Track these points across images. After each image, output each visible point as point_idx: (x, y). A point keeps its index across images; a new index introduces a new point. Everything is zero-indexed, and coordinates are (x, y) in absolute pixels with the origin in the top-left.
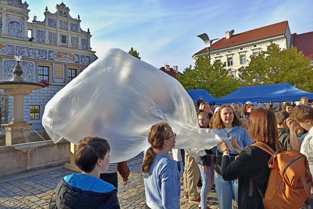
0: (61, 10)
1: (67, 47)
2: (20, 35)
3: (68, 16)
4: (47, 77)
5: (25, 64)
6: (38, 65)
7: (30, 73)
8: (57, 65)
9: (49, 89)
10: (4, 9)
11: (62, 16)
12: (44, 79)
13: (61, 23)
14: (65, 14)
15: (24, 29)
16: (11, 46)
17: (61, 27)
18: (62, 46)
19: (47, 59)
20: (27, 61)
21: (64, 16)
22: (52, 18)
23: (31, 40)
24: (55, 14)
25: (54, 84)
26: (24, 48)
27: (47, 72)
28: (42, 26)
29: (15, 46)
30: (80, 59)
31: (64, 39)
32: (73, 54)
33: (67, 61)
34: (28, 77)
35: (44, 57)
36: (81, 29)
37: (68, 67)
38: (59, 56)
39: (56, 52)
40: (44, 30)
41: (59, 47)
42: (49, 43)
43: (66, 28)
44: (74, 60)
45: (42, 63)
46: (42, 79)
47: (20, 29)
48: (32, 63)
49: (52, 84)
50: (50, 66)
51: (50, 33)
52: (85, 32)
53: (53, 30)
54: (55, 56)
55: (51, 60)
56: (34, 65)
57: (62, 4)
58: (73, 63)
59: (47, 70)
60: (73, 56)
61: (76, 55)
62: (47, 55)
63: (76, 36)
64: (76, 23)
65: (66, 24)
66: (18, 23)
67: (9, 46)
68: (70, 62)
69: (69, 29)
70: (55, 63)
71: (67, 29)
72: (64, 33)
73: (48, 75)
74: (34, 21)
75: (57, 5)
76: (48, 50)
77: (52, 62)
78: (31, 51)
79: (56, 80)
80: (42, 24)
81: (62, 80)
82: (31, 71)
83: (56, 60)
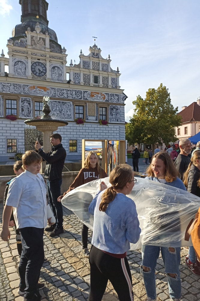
0: (93, 52)
1: (98, 86)
2: (60, 78)
3: (100, 57)
4: (82, 115)
5: (65, 104)
6: (74, 105)
7: (69, 112)
8: (90, 104)
9: (84, 126)
10: (48, 56)
11: (94, 57)
12: (80, 117)
13: (94, 64)
14: (97, 55)
15: (63, 73)
16: (53, 88)
17: (94, 68)
18: (94, 86)
19: (82, 99)
20: (66, 101)
21: (96, 57)
22: (86, 60)
23: (69, 82)
24: (89, 57)
25: (88, 121)
26: (63, 89)
27: (82, 110)
28: (78, 69)
29: (57, 88)
30: (110, 98)
31: (96, 79)
32: (103, 93)
33: (99, 100)
34: (67, 116)
35: (80, 97)
36: (111, 69)
37: (100, 105)
38: (92, 96)
39: (89, 92)
40: (79, 72)
41: (92, 88)
42: (83, 85)
43: (98, 68)
44: (104, 98)
45: (78, 102)
46: (78, 117)
47: (60, 72)
48: (70, 103)
49: (86, 121)
50: (84, 105)
51: (84, 75)
52: (115, 71)
53: (86, 72)
54: (89, 96)
55: (85, 99)
56: (72, 105)
57: (95, 46)
58: (104, 101)
59: (82, 109)
60: (103, 95)
61: (106, 94)
62: (82, 95)
63: (107, 76)
64: (107, 63)
65: (98, 65)
66: (58, 68)
67: (52, 88)
68: (101, 101)
69: (101, 69)
70: (89, 102)
71: (98, 70)
72: (96, 73)
73: (83, 114)
74: (71, 64)
75: (91, 47)
76: (82, 91)
77: (86, 101)
78: (69, 92)
79: (90, 118)
80: (78, 66)
81: (94, 118)
82: (70, 110)
83: (89, 99)
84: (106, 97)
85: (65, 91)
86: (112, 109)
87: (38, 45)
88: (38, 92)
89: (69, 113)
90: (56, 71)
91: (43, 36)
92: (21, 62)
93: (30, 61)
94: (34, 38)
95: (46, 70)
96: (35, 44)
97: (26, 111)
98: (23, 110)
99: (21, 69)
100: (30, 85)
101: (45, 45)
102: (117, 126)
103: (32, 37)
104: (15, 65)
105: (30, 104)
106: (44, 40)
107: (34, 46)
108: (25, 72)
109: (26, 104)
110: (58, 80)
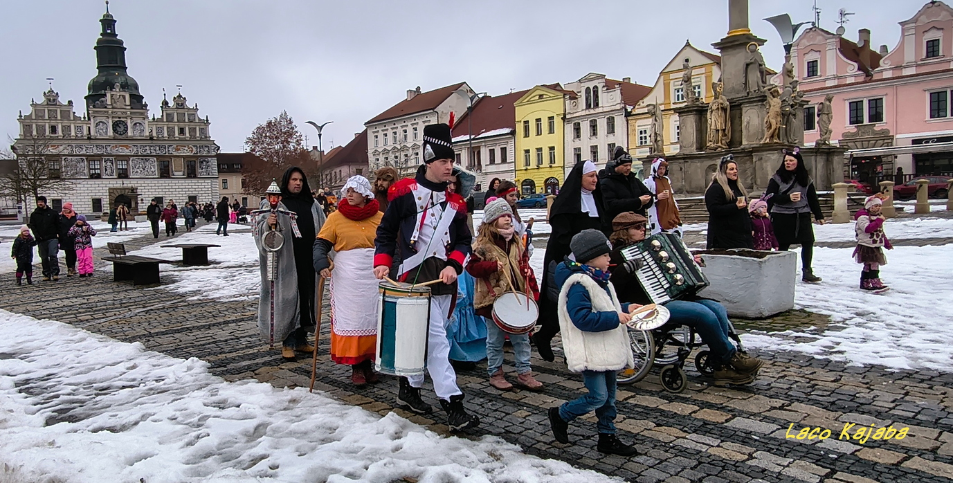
0: (178, 102)
1: (185, 139)
2: (142, 134)
3: (185, 107)
5: (148, 160)
6: (159, 161)
8: (176, 158)
10: (128, 113)
11: (179, 108)
13: (178, 115)
14: (182, 105)
15: (145, 128)
16: (136, 145)
17: (178, 120)
18: (180, 140)
19: (167, 154)
20: (149, 158)
21: (181, 107)
22: (170, 112)
23: (151, 138)
24: (173, 109)
25: (174, 176)
26: (146, 146)
28: (160, 123)
29: (139, 145)
30: (199, 150)
31: (182, 131)
33: (186, 153)
35: (164, 152)
36: (199, 118)
37: (187, 159)
38: (178, 150)
39: (175, 146)
40: (163, 125)
41: (177, 141)
42: (167, 139)
43: (184, 119)
44: (192, 151)
45: (162, 158)
47: (142, 128)
48: (154, 159)
49: (172, 176)
50: (169, 160)
51: (168, 128)
52: (204, 120)
53: (170, 124)
54: (174, 150)
55: (170, 154)
56: (156, 161)
57: (180, 96)
58: (192, 154)
59: (167, 164)
60: (191, 147)
61: (194, 146)
62: (167, 150)
63: (194, 126)
64: (194, 112)
65: (183, 115)
67: (134, 146)
68: (188, 154)
69: (187, 120)
70: (174, 156)
71: (184, 121)
72: (182, 125)
73: (168, 169)
74: (154, 119)
75: (175, 97)
76: (167, 145)
77: (171, 156)
78: (152, 148)
79: (176, 173)
80: (161, 120)
81: (181, 173)
82: (154, 167)
83: (175, 154)
84: (194, 149)
85: (148, 148)
86: (202, 162)
87: (118, 104)
88: (121, 151)
89: (153, 169)
90: (137, 128)
91: (123, 93)
92: (102, 122)
93: (110, 121)
94: (114, 97)
95: (127, 128)
96: (115, 103)
97: (109, 171)
98: (106, 170)
99: (102, 130)
100: (112, 145)
101: (125, 101)
102: (209, 181)
103: (112, 96)
104: (96, 126)
105: (112, 163)
106: (124, 97)
107: (114, 105)
108: (107, 132)
109: (109, 164)
110: (140, 136)
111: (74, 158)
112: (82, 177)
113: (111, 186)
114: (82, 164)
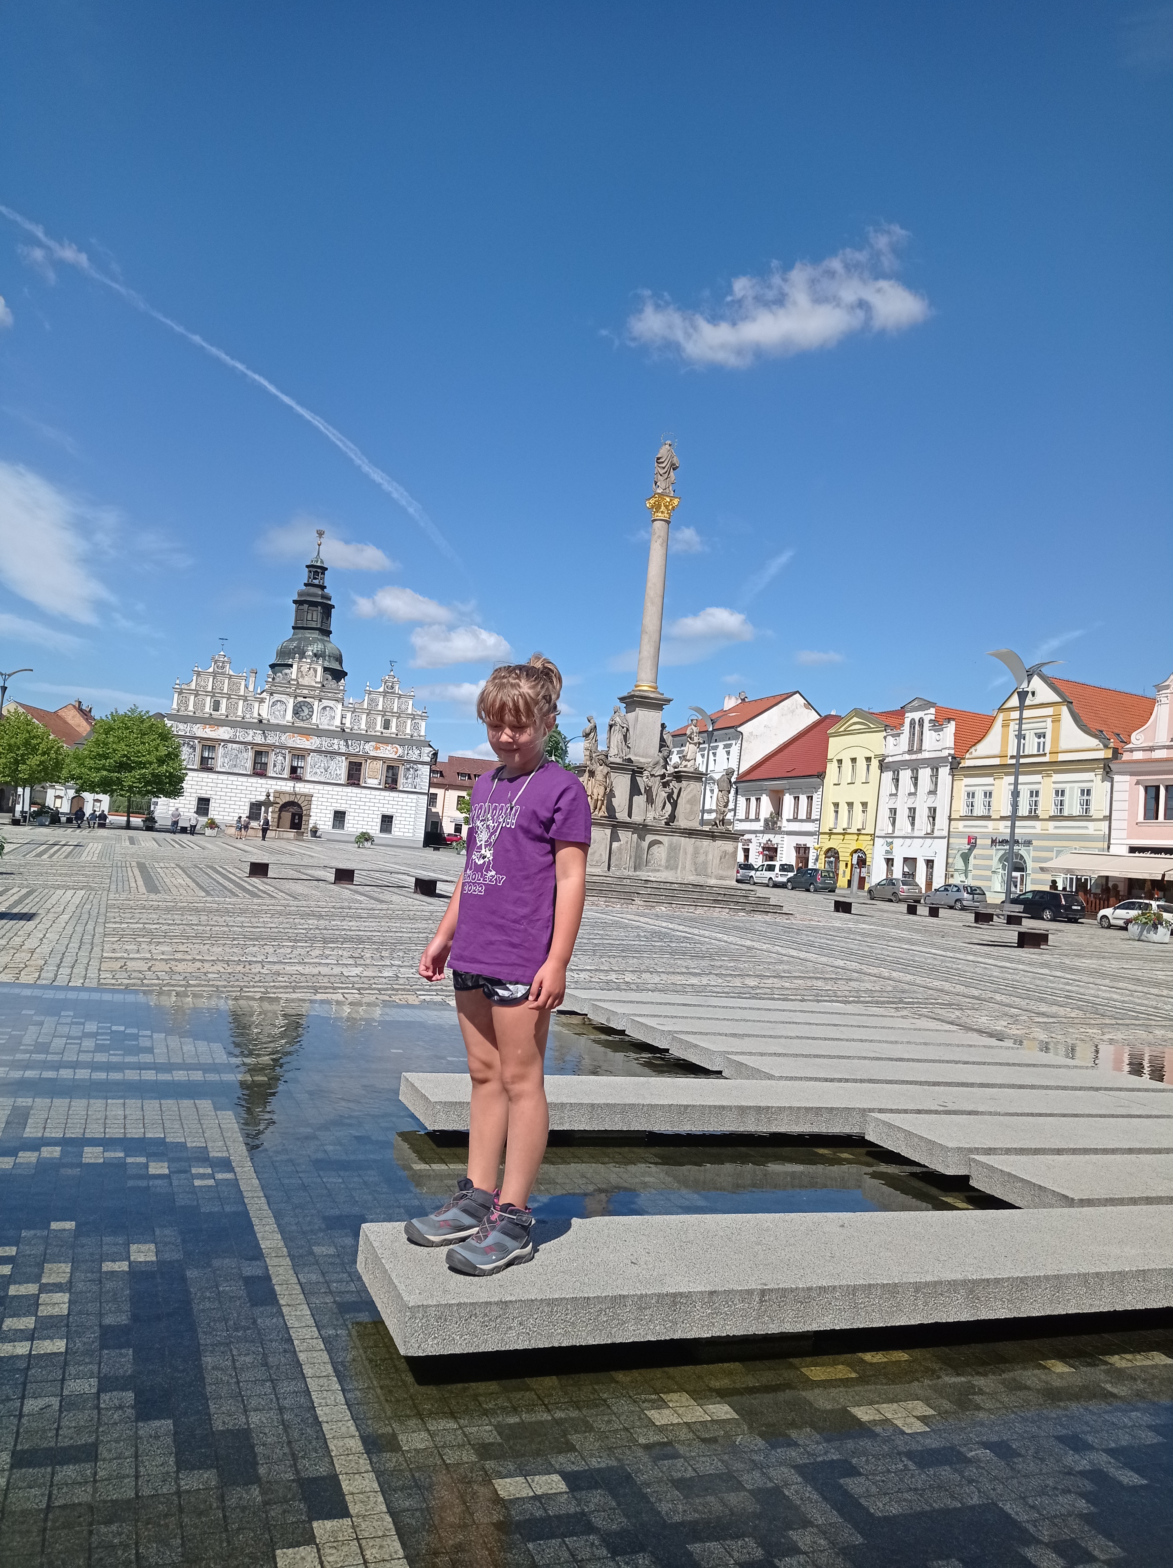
0: (388, 684)
1: (389, 735)
2: (331, 723)
3: (396, 692)
5: (334, 759)
6: (348, 761)
7: (338, 770)
8: (373, 760)
9: (359, 792)
10: (318, 692)
11: (387, 692)
13: (385, 702)
14: (393, 688)
15: (337, 714)
16: (320, 737)
17: (385, 707)
18: (382, 734)
19: (361, 753)
20: (336, 756)
21: (391, 691)
22: (375, 696)
23: (343, 729)
24: (379, 692)
25: (365, 785)
26: (334, 739)
28: (359, 709)
29: (325, 736)
30: (406, 752)
31: (386, 724)
32: (396, 744)
33: (387, 754)
34: (335, 776)
35: (357, 750)
37: (388, 762)
38: (377, 748)
39: (374, 742)
40: (362, 713)
41: (377, 737)
42: (365, 732)
43: (392, 708)
44: (396, 753)
45: (354, 758)
47: (333, 714)
48: (342, 758)
49: (363, 785)
50: (363, 762)
51: (369, 717)
53: (372, 713)
54: (372, 749)
55: (366, 753)
56: (344, 761)
58: (395, 757)
60: (396, 747)
61: (400, 745)
62: (362, 747)
63: (405, 719)
64: (407, 700)
65: (392, 703)
66: (331, 708)
68: (390, 756)
69: (396, 709)
70: (371, 757)
71: (392, 710)
72: (388, 715)
73: (360, 774)
76: (363, 741)
77: (366, 757)
78: (342, 743)
79: (369, 781)
80: (361, 705)
81: (376, 782)
82: (340, 768)
83: (372, 753)
84: (400, 750)
85: (336, 741)
86: (408, 769)
87: (306, 678)
88: (298, 742)
89: (338, 772)
90: (327, 713)
91: (315, 666)
92: (280, 701)
93: (292, 700)
94: (302, 669)
95: (313, 712)
96: (302, 676)
97: (279, 767)
98: (275, 766)
99: (279, 711)
100: (288, 734)
101: (316, 677)
102: (414, 796)
103: (299, 668)
104: (272, 706)
105: (285, 758)
106: (315, 671)
107: (300, 680)
108: (284, 715)
109: (280, 758)
110: (328, 725)
111: (235, 746)
112: (241, 772)
113: (278, 788)
114: (245, 754)
